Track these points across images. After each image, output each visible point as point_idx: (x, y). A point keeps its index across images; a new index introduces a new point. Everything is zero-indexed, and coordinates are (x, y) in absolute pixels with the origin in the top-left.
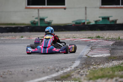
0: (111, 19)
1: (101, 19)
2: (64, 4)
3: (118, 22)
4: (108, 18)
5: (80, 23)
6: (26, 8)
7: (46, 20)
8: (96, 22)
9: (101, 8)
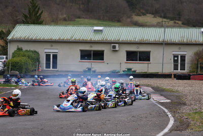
0: (133, 70)
1: (126, 70)
2: (103, 60)
3: (137, 72)
4: (131, 69)
5: (115, 72)
6: (80, 62)
7: (93, 69)
8: (123, 71)
9: (126, 63)
